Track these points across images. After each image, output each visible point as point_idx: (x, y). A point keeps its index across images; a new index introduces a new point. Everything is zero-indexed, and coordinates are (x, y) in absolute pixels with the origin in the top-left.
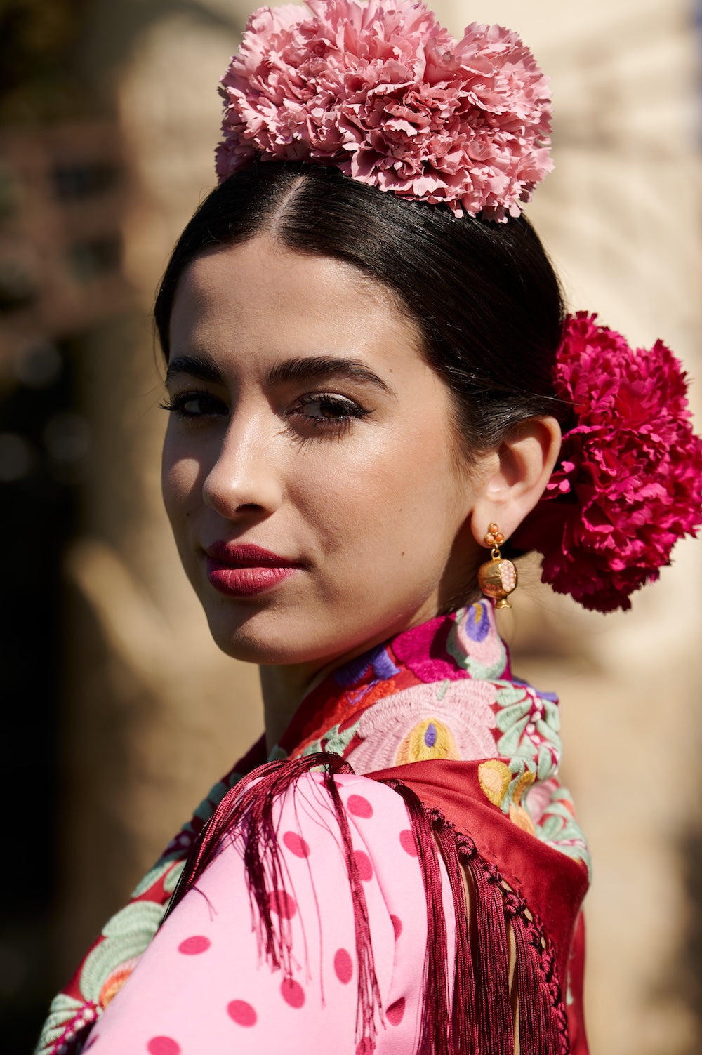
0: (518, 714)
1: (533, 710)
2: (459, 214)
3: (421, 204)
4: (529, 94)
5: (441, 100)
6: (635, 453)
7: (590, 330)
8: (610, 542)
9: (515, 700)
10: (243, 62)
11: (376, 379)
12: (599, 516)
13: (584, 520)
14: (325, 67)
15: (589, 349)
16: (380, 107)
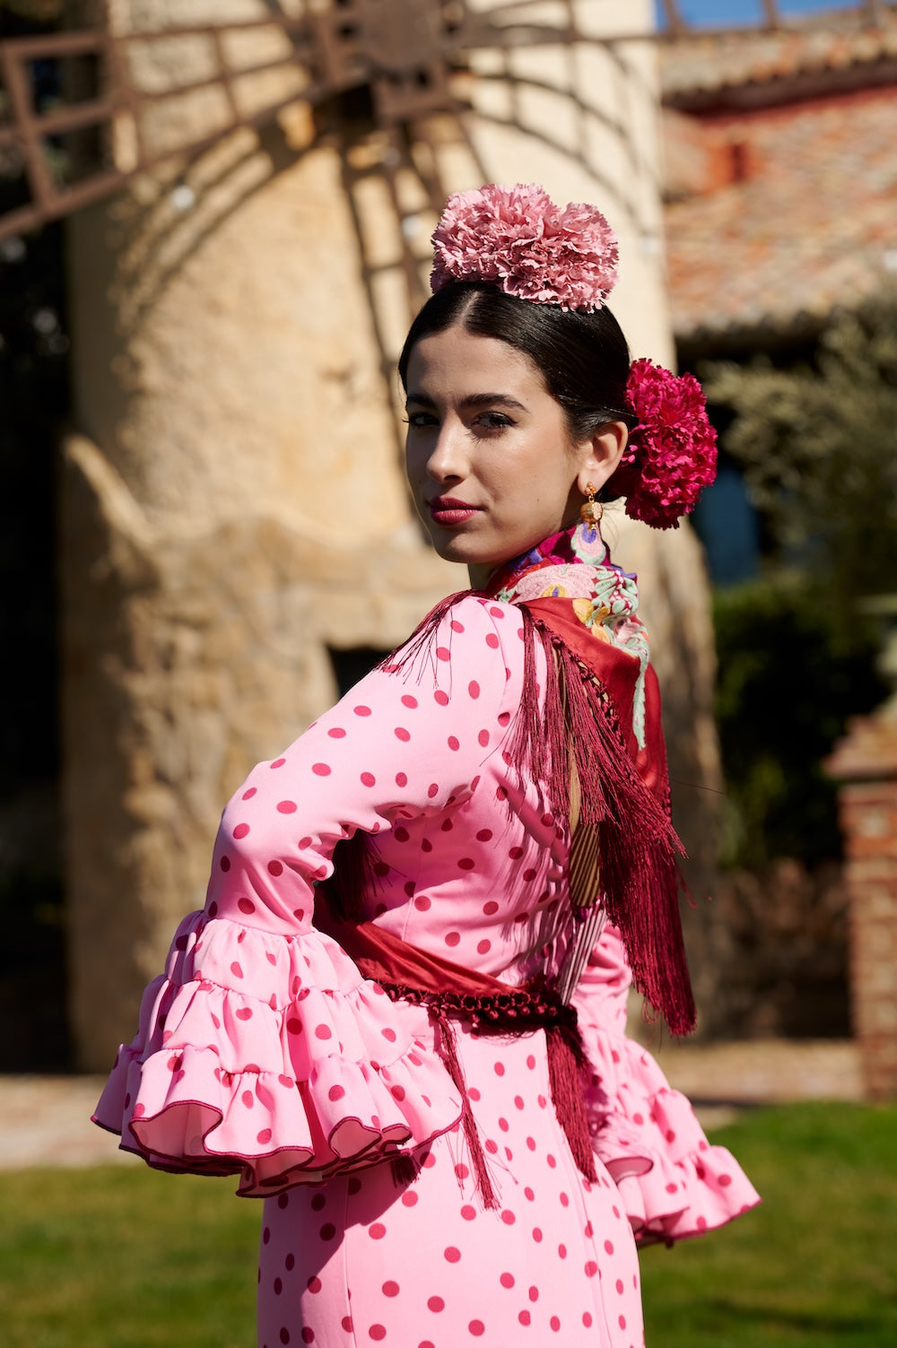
0: (609, 585)
1: (618, 583)
2: (565, 309)
3: (543, 305)
4: (603, 241)
5: (553, 247)
6: (671, 439)
7: (647, 370)
8: (658, 488)
9: (608, 577)
10: (444, 227)
11: (520, 405)
12: (652, 473)
13: (643, 476)
14: (489, 229)
15: (645, 381)
16: (518, 253)
